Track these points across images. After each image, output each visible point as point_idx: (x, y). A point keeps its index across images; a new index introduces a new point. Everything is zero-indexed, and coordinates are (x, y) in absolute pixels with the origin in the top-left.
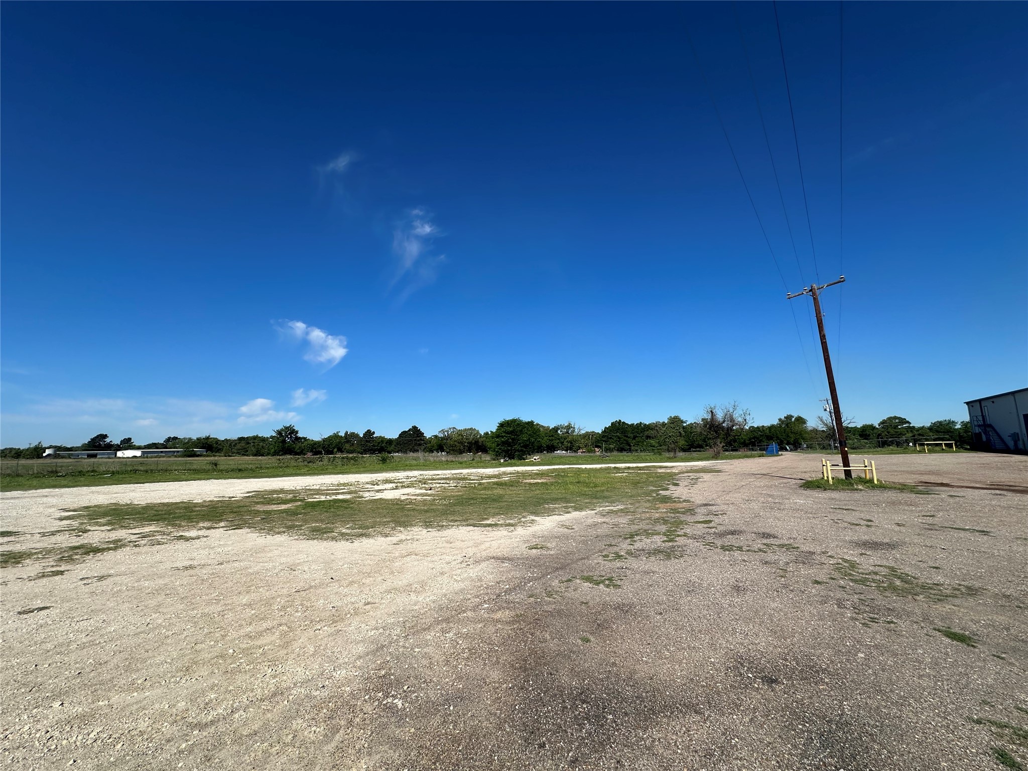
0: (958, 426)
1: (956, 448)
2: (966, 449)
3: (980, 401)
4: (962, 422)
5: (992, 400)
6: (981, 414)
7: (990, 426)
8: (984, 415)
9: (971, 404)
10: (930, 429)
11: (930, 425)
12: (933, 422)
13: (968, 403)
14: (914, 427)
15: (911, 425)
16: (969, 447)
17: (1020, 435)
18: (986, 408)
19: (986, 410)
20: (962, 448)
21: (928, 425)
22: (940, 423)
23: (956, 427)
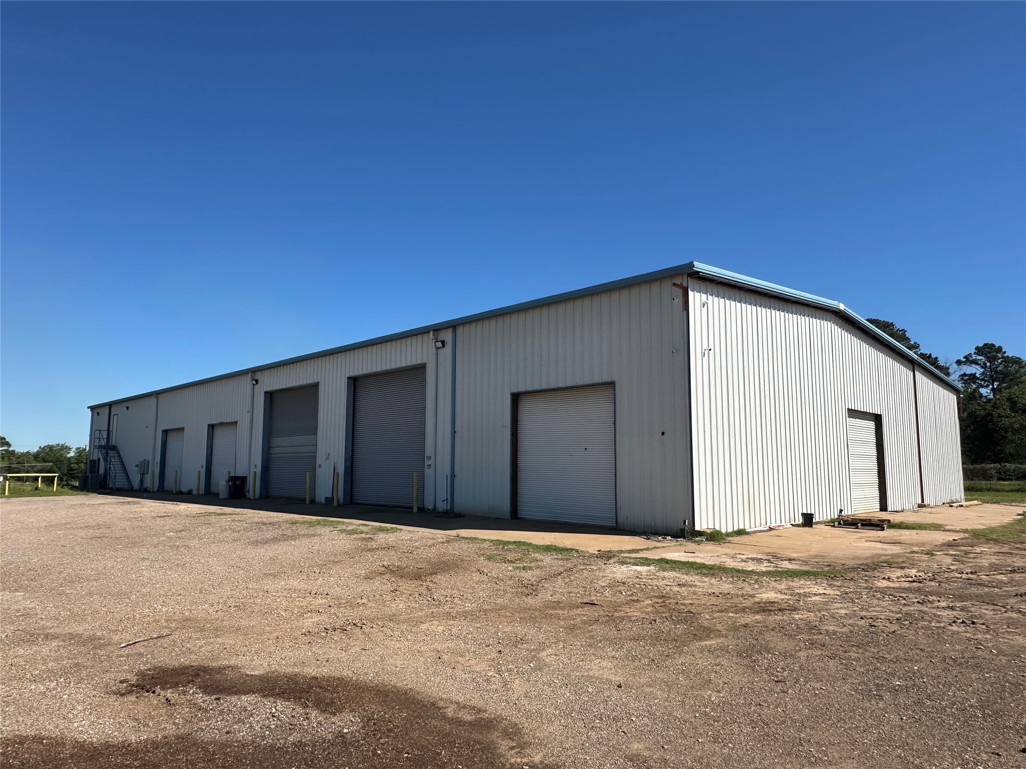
0: (72, 454)
1: (58, 485)
2: (74, 488)
3: (110, 405)
4: (77, 449)
5: (126, 404)
6: (106, 428)
7: (114, 448)
8: (111, 429)
9: (96, 411)
10: (36, 456)
11: (38, 451)
12: (42, 447)
13: (92, 408)
14: (14, 451)
15: (10, 449)
16: (77, 484)
17: (150, 465)
18: (115, 417)
19: (115, 420)
20: (68, 485)
21: (34, 450)
22: (51, 448)
23: (69, 456)
